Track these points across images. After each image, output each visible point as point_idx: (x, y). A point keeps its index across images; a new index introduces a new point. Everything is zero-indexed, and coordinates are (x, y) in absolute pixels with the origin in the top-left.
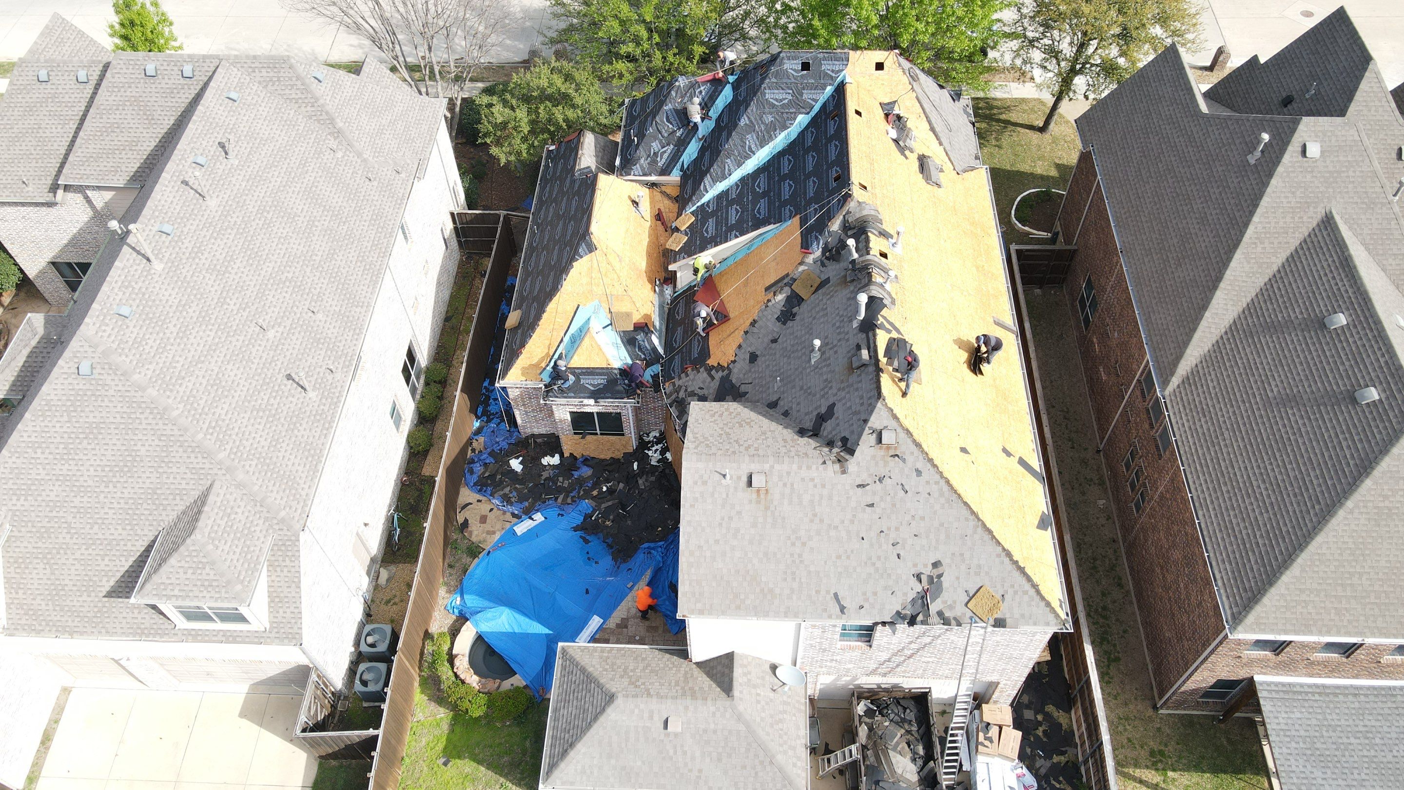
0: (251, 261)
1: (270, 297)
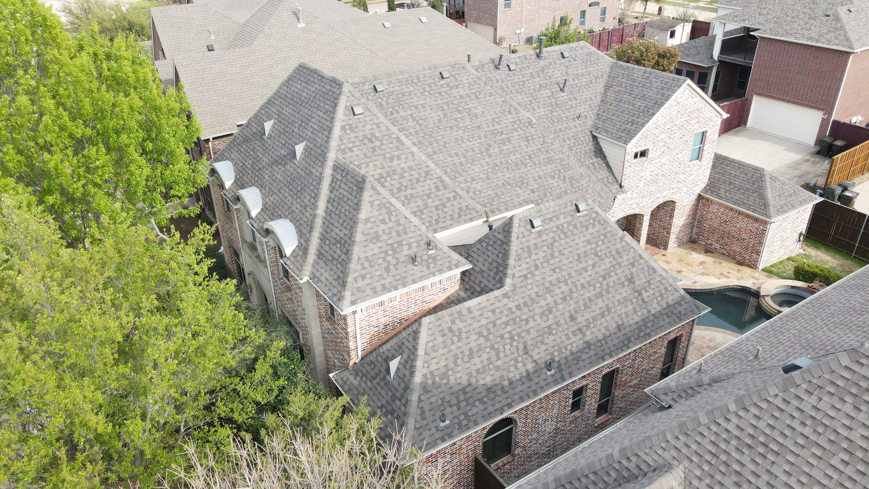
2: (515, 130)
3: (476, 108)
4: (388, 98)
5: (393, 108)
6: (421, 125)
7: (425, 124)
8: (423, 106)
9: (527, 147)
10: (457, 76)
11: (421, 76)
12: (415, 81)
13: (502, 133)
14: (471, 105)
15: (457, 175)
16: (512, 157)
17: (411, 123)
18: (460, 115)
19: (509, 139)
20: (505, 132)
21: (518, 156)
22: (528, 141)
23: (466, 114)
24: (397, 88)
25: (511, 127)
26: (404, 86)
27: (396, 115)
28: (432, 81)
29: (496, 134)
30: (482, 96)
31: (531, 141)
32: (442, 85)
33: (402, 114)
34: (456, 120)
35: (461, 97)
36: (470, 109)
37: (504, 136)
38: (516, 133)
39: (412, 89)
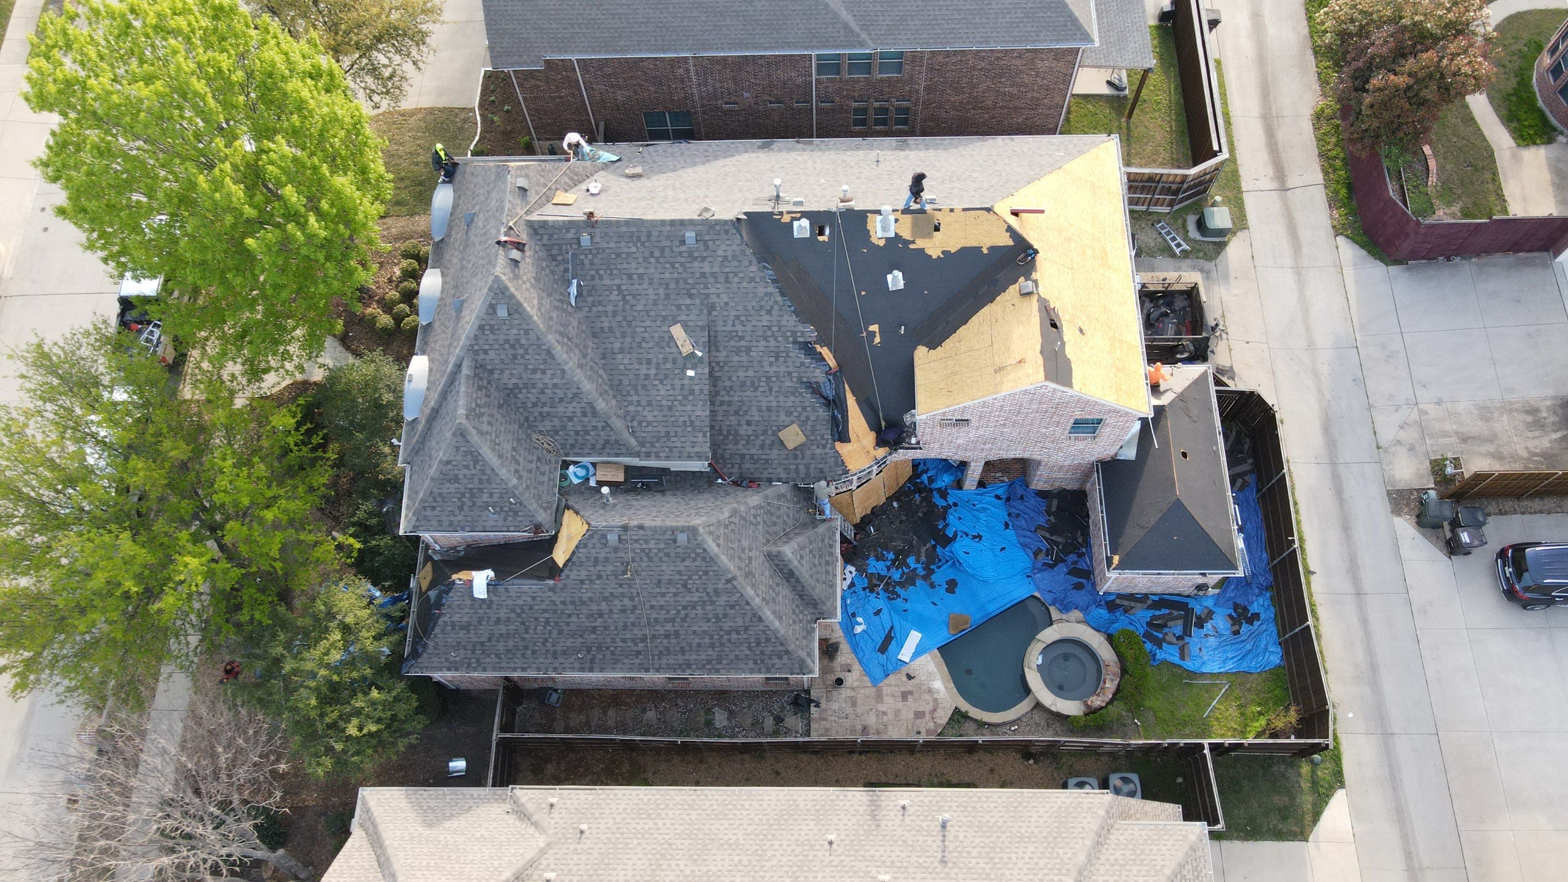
2: (765, 338)
3: (718, 295)
4: (595, 256)
5: (597, 271)
6: (626, 302)
7: (634, 302)
8: (641, 276)
9: (771, 364)
10: (710, 243)
11: (655, 233)
12: (643, 239)
13: (742, 338)
14: (713, 290)
15: (632, 392)
16: (741, 374)
17: (614, 296)
18: (688, 301)
19: (748, 349)
20: (748, 338)
21: (751, 373)
22: (777, 359)
23: (697, 301)
24: (612, 245)
25: (760, 333)
26: (623, 244)
27: (597, 282)
28: (668, 243)
29: (732, 338)
30: (736, 279)
31: (781, 359)
32: (681, 253)
33: (607, 282)
34: (679, 307)
35: (703, 275)
36: (707, 296)
37: (743, 343)
38: (763, 343)
39: (634, 249)
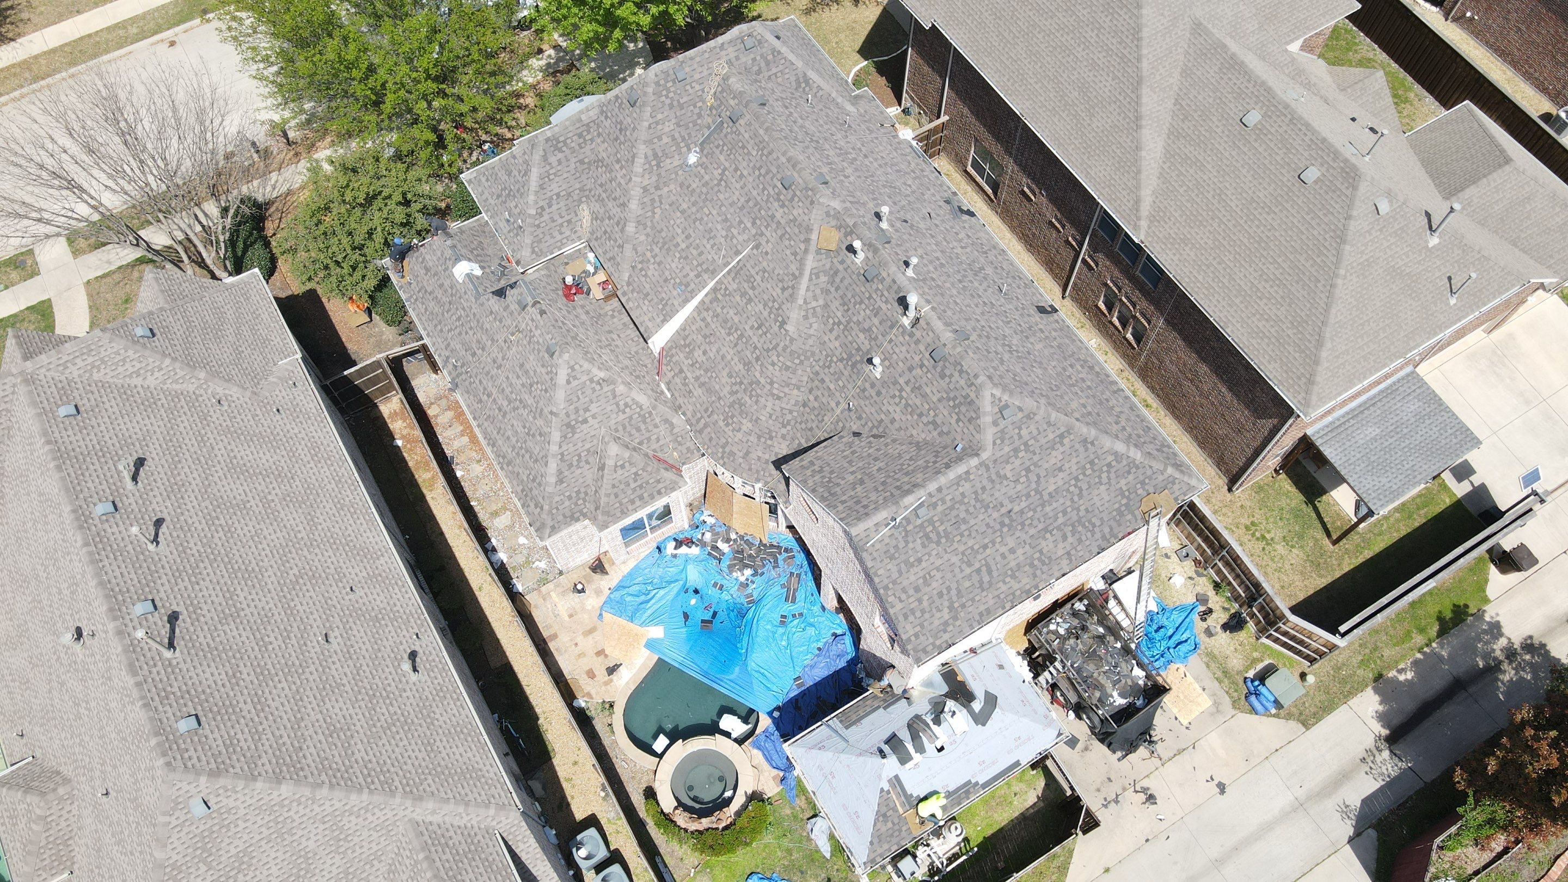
0: (249, 583)
1: (299, 607)
2: (765, 305)
3: (767, 242)
4: (732, 133)
5: (724, 144)
6: (719, 184)
7: (722, 189)
8: (742, 176)
9: (752, 327)
10: (796, 199)
11: (774, 155)
12: (765, 152)
13: (753, 288)
14: (768, 234)
16: (732, 312)
17: (717, 173)
18: (749, 225)
19: (750, 300)
20: (756, 292)
21: (736, 319)
22: (759, 327)
23: (754, 231)
24: (746, 136)
25: (766, 297)
26: (752, 142)
27: (717, 152)
28: (775, 171)
29: (748, 281)
30: (787, 243)
31: (760, 332)
32: (775, 186)
33: (722, 158)
34: (741, 222)
35: (773, 217)
36: (762, 234)
37: (751, 292)
38: (761, 307)
39: (754, 153)
